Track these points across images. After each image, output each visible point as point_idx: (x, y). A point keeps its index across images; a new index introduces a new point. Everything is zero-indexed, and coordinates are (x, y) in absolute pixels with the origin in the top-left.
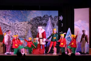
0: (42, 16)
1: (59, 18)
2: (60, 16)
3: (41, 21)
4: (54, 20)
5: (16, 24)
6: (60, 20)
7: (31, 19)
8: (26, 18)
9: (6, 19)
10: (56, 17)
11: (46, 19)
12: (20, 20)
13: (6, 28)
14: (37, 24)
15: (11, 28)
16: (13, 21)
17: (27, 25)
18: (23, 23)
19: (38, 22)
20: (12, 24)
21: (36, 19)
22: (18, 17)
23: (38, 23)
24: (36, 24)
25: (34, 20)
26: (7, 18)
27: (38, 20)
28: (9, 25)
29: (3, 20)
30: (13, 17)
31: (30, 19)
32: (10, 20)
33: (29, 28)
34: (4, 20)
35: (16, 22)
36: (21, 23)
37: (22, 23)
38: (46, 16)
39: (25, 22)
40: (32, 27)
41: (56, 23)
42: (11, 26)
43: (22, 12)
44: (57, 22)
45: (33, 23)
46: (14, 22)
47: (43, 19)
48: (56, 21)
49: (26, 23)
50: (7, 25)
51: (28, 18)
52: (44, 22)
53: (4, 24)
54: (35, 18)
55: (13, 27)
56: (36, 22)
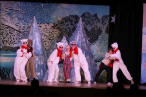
0: (79, 15)
1: (111, 19)
2: (113, 16)
4: (102, 23)
6: (113, 23)
7: (59, 19)
8: (50, 17)
9: (12, 18)
10: (106, 17)
11: (86, 19)
12: (39, 20)
13: (12, 33)
14: (69, 28)
15: (21, 34)
16: (25, 21)
17: (51, 31)
18: (43, 26)
19: (72, 25)
21: (69, 20)
23: (72, 27)
25: (64, 21)
26: (14, 16)
27: (71, 21)
29: (7, 20)
30: (26, 14)
31: (57, 19)
32: (20, 19)
33: (55, 35)
36: (40, 27)
37: (41, 25)
38: (86, 15)
39: (48, 24)
40: (60, 34)
41: (105, 28)
42: (21, 31)
43: (42, 5)
44: (107, 27)
45: (61, 27)
46: (28, 24)
48: (105, 24)
49: (49, 27)
50: (13, 28)
51: (54, 16)
53: (9, 27)
54: (67, 17)
55: (25, 33)
56: (68, 25)
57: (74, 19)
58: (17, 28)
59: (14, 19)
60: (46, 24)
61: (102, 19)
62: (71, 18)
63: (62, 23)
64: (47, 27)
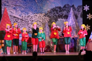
0: (62, 6)
1: (83, 8)
2: (85, 6)
3: (61, 12)
4: (78, 11)
5: (30, 17)
6: (85, 10)
7: (49, 10)
8: (42, 8)
9: (17, 11)
10: (80, 6)
11: (67, 9)
12: (35, 11)
13: (17, 21)
14: (55, 15)
15: (23, 22)
16: (26, 12)
17: (44, 18)
18: (38, 15)
19: (57, 13)
20: (24, 16)
21: (55, 10)
22: (31, 8)
23: (57, 15)
24: (55, 17)
25: (52, 11)
26: (18, 10)
27: (57, 11)
28: (20, 18)
30: (26, 8)
31: (47, 10)
32: (22, 11)
33: (46, 21)
34: (14, 12)
35: (29, 15)
36: (36, 16)
37: (37, 15)
38: (67, 6)
39: (41, 13)
40: (50, 20)
42: (23, 19)
43: (37, 1)
44: (81, 13)
45: (50, 15)
46: (27, 15)
47: (64, 10)
48: (80, 11)
50: (18, 18)
51: (45, 8)
52: (64, 13)
53: (15, 17)
54: (54, 8)
55: (26, 20)
56: (55, 13)
57: (58, 9)
58: (21, 18)
59: (18, 12)
60: (40, 14)
61: (77, 8)
62: (56, 8)
63: (51, 12)
64: (41, 16)
